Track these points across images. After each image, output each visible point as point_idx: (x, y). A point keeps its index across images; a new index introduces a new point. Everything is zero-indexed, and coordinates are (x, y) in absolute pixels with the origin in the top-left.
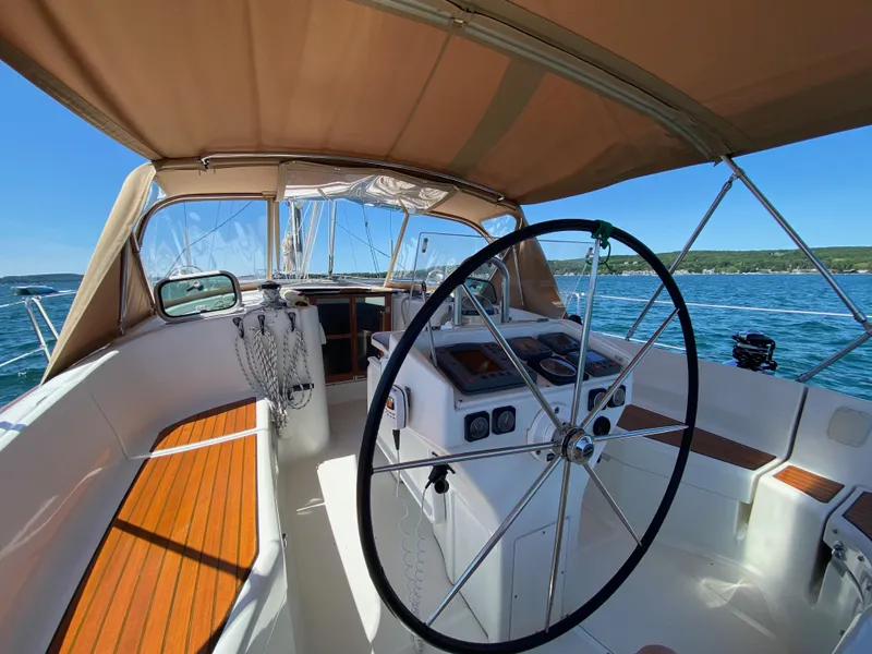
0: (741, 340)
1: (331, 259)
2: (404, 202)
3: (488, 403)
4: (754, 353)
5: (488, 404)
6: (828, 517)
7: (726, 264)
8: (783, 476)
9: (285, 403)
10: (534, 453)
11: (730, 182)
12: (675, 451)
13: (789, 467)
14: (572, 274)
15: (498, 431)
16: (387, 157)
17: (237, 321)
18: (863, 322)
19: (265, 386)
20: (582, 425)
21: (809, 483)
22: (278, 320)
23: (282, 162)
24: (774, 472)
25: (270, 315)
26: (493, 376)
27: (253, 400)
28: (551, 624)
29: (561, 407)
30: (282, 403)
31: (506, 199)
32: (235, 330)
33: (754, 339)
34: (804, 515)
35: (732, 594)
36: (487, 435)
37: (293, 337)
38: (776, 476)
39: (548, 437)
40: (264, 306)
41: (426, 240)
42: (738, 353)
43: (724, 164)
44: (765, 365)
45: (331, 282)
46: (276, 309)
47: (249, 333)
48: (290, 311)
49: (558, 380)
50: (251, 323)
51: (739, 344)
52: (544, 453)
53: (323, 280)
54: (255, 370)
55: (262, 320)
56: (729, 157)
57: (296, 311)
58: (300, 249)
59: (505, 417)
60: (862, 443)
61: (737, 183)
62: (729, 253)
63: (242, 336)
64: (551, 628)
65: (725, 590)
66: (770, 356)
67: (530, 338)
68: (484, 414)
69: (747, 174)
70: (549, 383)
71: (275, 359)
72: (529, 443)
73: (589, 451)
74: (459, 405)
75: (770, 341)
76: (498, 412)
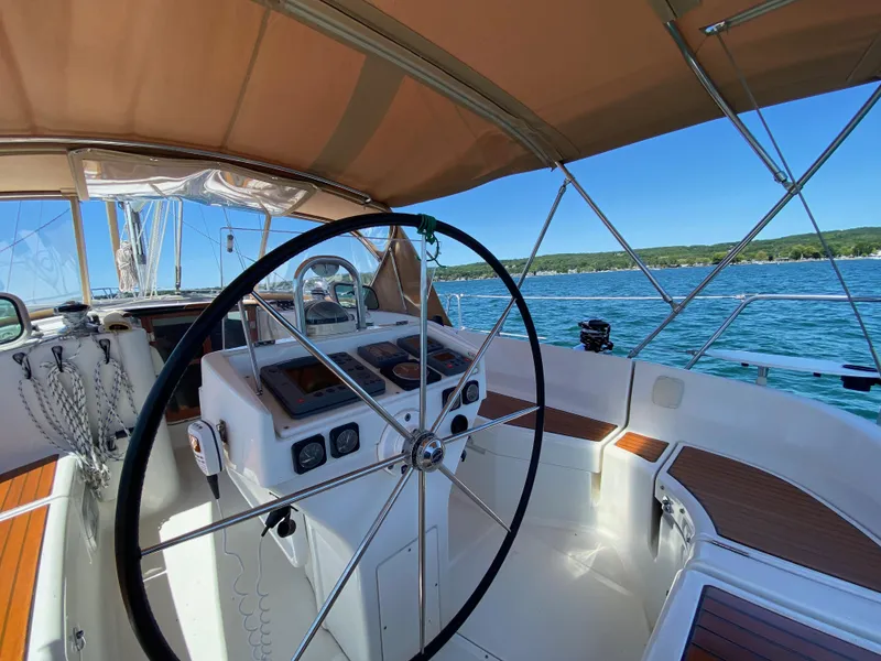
0: (585, 326)
1: (179, 271)
2: (266, 205)
3: (322, 425)
4: (596, 337)
5: (325, 425)
6: (656, 475)
7: (584, 265)
8: (622, 444)
9: (103, 456)
10: (387, 469)
11: (564, 186)
12: (530, 434)
13: (629, 434)
14: (463, 279)
15: (337, 454)
16: (221, 147)
17: (19, 357)
18: (670, 302)
19: (72, 439)
20: (433, 428)
21: (639, 444)
22: (85, 353)
23: (72, 149)
24: (615, 440)
25: (70, 347)
26: (331, 391)
27: (55, 458)
28: (426, 644)
29: (411, 413)
30: (99, 456)
31: (374, 201)
32: (19, 370)
33: (595, 324)
34: (638, 475)
35: (593, 559)
36: (323, 461)
37: (109, 371)
38: (616, 444)
39: (398, 450)
40: (64, 334)
41: (231, 238)
42: (584, 338)
43: (559, 169)
44: (604, 346)
45: (181, 297)
46: (78, 337)
47: (40, 372)
48: (100, 337)
49: (409, 385)
50: (41, 360)
51: (584, 330)
52: (398, 467)
53: (169, 297)
54: (54, 419)
55: (58, 353)
56: (562, 163)
57: (110, 337)
58: (143, 259)
59: (347, 436)
60: (677, 405)
61: (570, 187)
62: (586, 255)
63: (29, 376)
64: (427, 649)
65: (587, 557)
66: (607, 338)
67: (387, 343)
68: (319, 439)
69: (576, 179)
70: (400, 390)
71: (83, 401)
72: (381, 459)
73: (438, 455)
74: (284, 433)
75: (607, 325)
76: (335, 433)
